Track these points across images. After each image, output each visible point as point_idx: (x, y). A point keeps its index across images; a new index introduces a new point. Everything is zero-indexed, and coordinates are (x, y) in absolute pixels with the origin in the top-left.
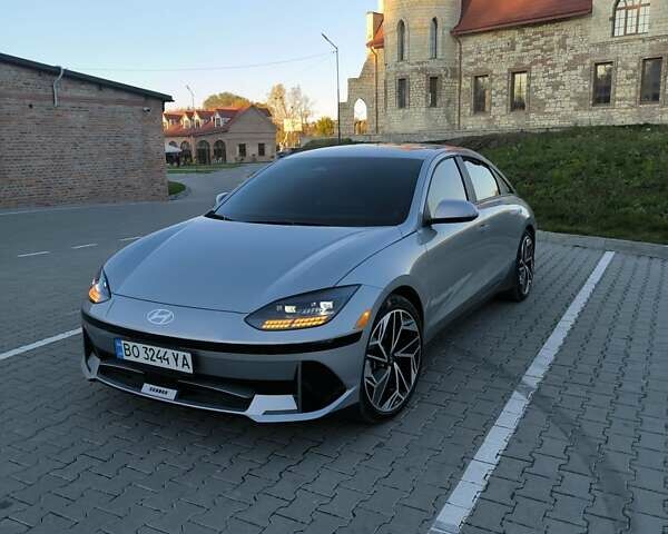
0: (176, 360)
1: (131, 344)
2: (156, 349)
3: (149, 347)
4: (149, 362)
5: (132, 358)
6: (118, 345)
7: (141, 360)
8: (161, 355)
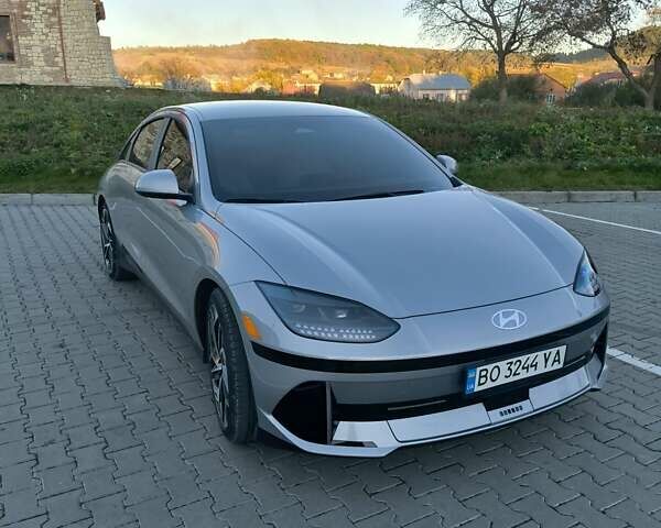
0: (546, 361)
1: (490, 367)
2: (523, 358)
3: (514, 360)
4: (512, 379)
5: (490, 385)
6: (470, 376)
7: (502, 381)
8: (529, 362)
